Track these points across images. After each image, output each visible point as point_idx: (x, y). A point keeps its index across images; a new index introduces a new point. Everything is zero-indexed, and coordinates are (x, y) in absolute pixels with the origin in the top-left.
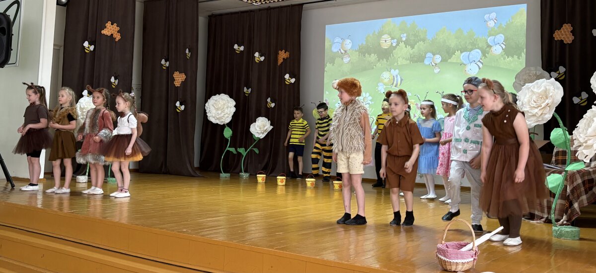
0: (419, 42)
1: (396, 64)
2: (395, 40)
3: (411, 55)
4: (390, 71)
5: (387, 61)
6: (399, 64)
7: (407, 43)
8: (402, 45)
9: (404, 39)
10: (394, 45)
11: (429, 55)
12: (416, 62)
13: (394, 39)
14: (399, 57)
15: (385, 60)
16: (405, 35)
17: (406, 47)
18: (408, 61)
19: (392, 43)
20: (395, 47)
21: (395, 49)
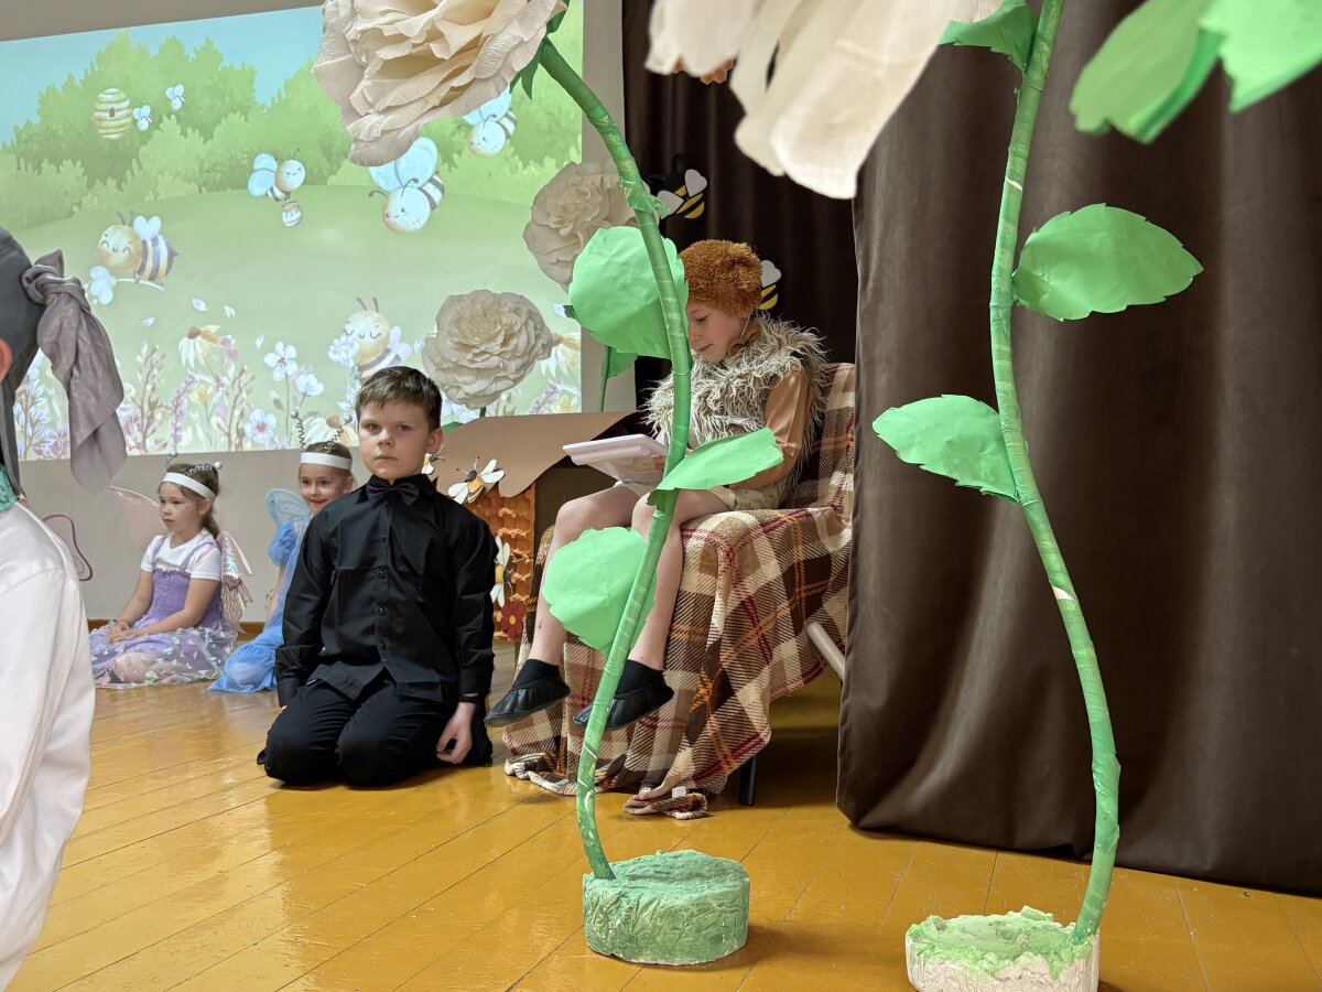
0: (231, 115)
1: (150, 198)
2: (146, 110)
3: (202, 162)
4: (131, 225)
5: (119, 187)
6: (162, 197)
7: (186, 118)
8: (169, 124)
9: (177, 104)
10: (144, 125)
11: (265, 161)
12: (220, 187)
13: (141, 106)
14: (161, 173)
15: (112, 183)
16: (180, 89)
17: (184, 133)
18: (194, 187)
19: (135, 121)
20: (147, 135)
21: (144, 143)
